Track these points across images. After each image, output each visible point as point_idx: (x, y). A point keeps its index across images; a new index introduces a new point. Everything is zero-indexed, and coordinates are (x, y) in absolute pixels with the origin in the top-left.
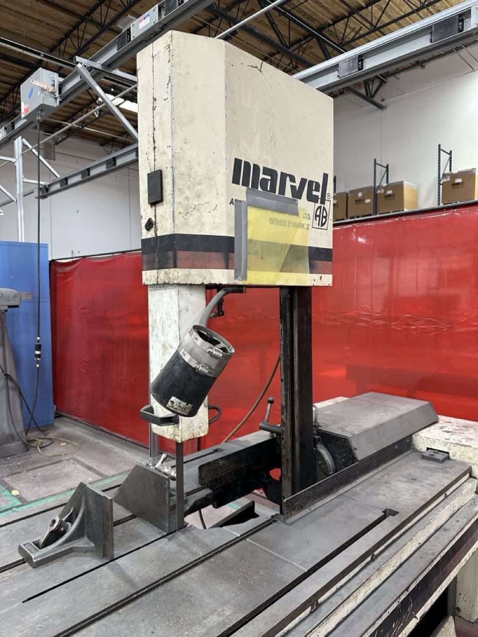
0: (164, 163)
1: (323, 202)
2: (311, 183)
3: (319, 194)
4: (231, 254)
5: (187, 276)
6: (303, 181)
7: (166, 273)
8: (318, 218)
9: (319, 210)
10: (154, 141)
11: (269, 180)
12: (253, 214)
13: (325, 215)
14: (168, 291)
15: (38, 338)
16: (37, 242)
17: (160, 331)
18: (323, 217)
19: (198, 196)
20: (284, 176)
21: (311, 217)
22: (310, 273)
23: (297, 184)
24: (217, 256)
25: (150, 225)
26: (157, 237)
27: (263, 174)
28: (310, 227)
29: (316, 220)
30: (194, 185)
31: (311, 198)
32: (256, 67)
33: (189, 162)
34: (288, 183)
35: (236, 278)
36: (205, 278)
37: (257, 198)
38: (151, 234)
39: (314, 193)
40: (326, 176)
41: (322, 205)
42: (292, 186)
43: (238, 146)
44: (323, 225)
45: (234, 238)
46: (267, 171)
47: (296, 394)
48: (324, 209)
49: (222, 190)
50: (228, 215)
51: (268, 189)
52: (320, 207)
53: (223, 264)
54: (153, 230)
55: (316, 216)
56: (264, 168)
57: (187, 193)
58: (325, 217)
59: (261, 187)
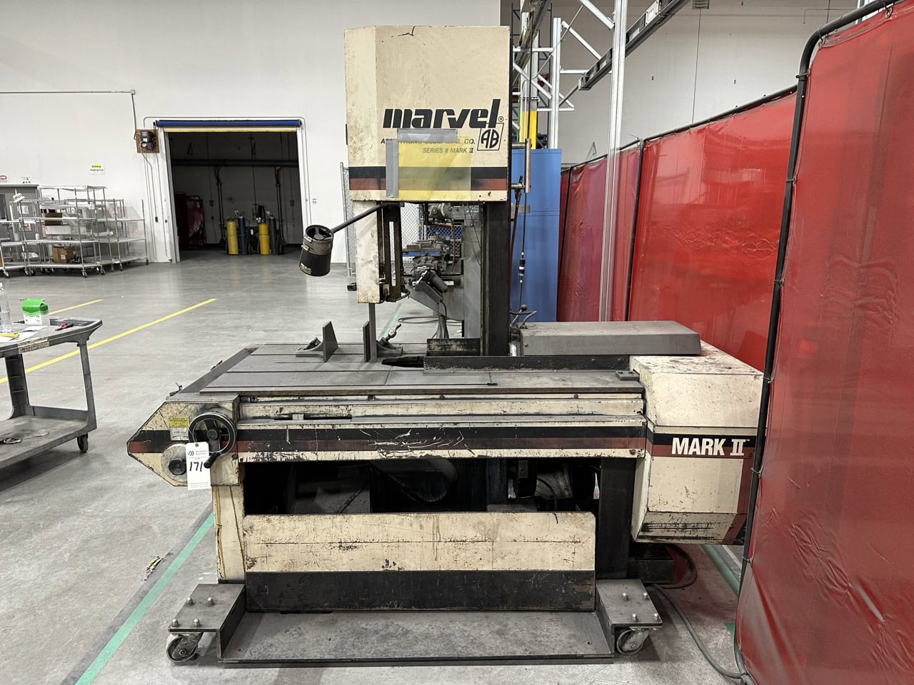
1: (493, 124)
2: (475, 112)
3: (487, 120)
4: (382, 179)
5: (356, 195)
6: (464, 113)
8: (485, 142)
9: (487, 134)
11: (421, 119)
12: (403, 148)
13: (495, 136)
15: (523, 254)
18: (493, 139)
19: (361, 140)
20: (440, 113)
21: (476, 141)
22: (472, 190)
23: (457, 116)
24: (373, 181)
27: (416, 115)
28: (474, 150)
29: (482, 143)
30: (359, 134)
32: (408, 34)
33: (356, 118)
34: (446, 117)
35: (387, 196)
36: (366, 197)
37: (409, 135)
39: (480, 120)
40: (496, 103)
41: (492, 129)
42: (450, 119)
43: (389, 99)
44: (491, 146)
45: (385, 167)
46: (418, 112)
48: (495, 131)
49: (375, 134)
50: (379, 151)
51: (422, 126)
52: (489, 131)
53: (377, 187)
55: (483, 139)
57: (355, 139)
58: (496, 139)
59: (414, 126)
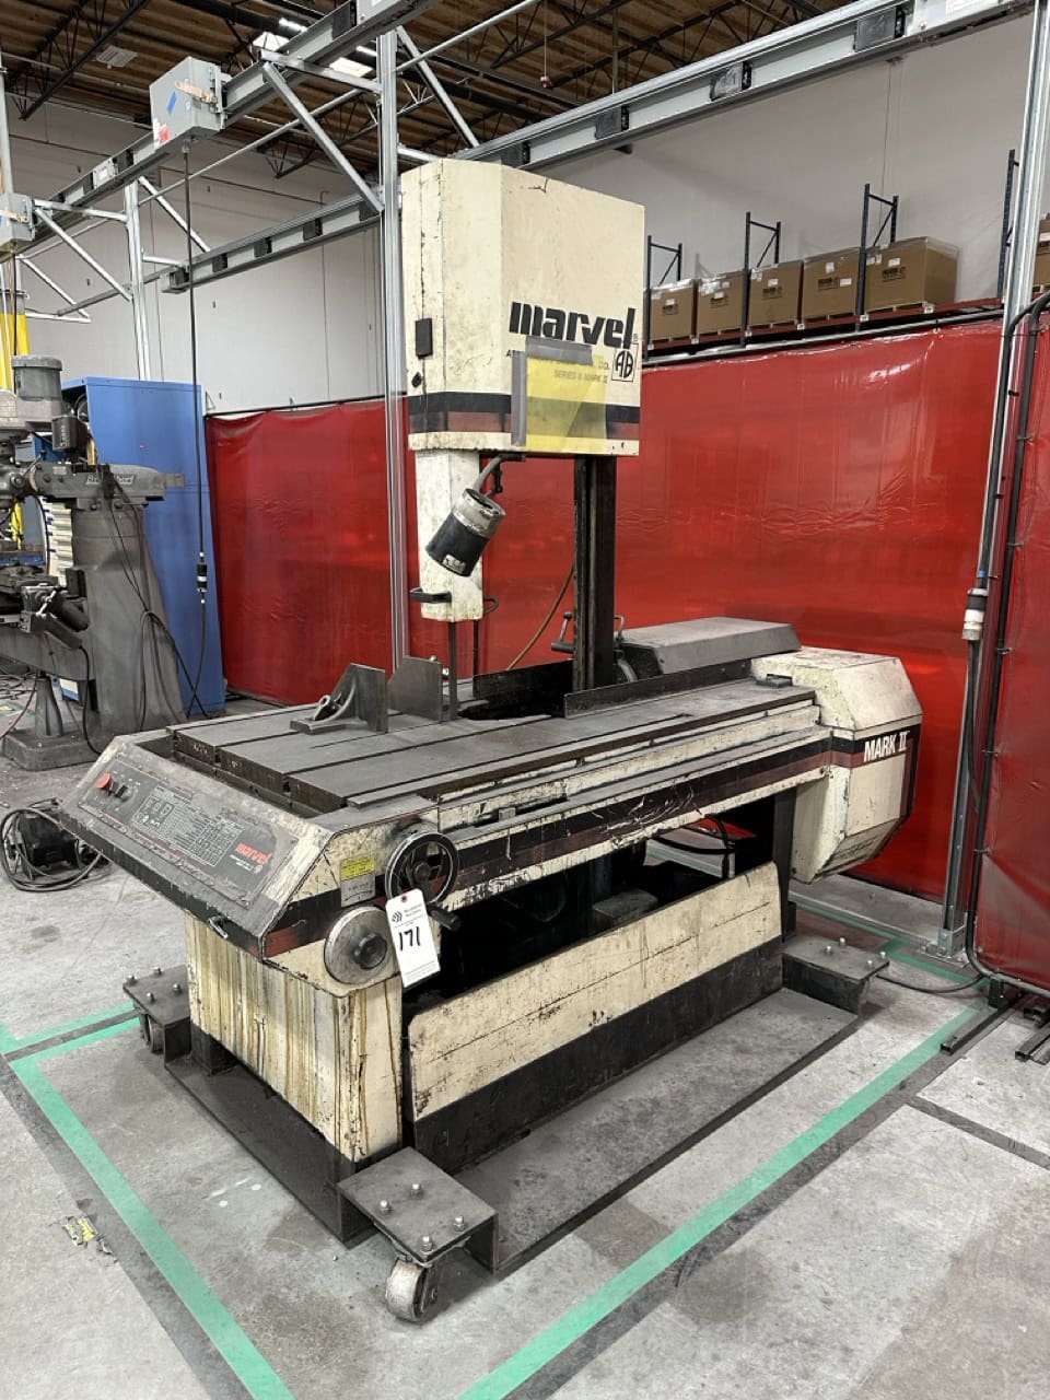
0: (434, 311)
1: (627, 346)
2: (610, 322)
3: (622, 336)
4: (507, 415)
5: (459, 440)
6: (600, 321)
7: (436, 437)
8: (619, 368)
9: (621, 358)
10: (422, 284)
11: (553, 324)
12: (533, 366)
13: (629, 362)
14: (438, 457)
15: (201, 554)
16: (192, 382)
17: (430, 505)
18: (627, 365)
19: (471, 348)
20: (573, 317)
21: (610, 365)
22: (608, 438)
23: (591, 326)
24: (492, 417)
25: (417, 380)
26: (425, 395)
27: (547, 317)
28: (609, 379)
29: (617, 369)
30: (467, 337)
31: (610, 342)
32: (539, 188)
33: (462, 310)
34: (579, 325)
35: (513, 443)
36: (478, 443)
37: (540, 347)
38: (418, 392)
39: (615, 335)
40: (631, 312)
41: (627, 350)
42: (584, 329)
43: (517, 287)
44: (626, 376)
45: (509, 396)
46: (551, 313)
47: (592, 595)
48: (629, 354)
49: (497, 341)
50: (504, 368)
51: (553, 334)
52: (623, 353)
53: (498, 426)
54: (421, 387)
55: (617, 364)
56: (548, 310)
57: (460, 345)
58: (631, 366)
59: (545, 333)
